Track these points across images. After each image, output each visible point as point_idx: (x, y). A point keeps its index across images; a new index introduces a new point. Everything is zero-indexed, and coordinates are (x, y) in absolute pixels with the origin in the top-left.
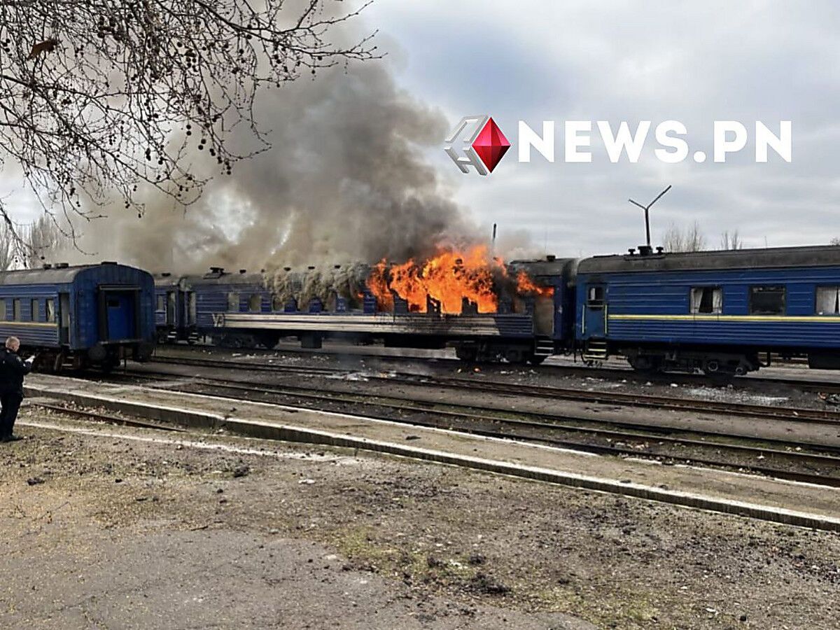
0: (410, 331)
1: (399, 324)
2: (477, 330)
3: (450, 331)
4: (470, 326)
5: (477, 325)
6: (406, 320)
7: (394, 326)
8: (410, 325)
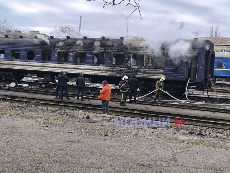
0: (113, 74)
1: (107, 71)
2: (153, 76)
3: (137, 75)
4: (149, 73)
5: (153, 73)
6: (111, 68)
7: (103, 72)
8: (113, 71)
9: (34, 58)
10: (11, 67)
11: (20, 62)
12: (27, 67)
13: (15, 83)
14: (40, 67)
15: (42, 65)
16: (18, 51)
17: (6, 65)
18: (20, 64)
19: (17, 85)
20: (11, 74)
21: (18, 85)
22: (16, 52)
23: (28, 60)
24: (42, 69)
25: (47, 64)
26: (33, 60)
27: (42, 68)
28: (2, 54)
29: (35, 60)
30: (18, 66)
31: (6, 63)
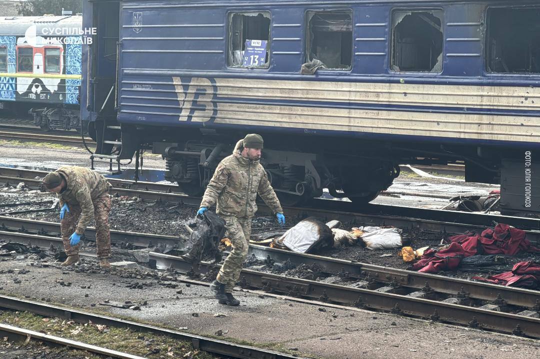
9: (440, 58)
10: (303, 120)
11: (354, 87)
12: (394, 115)
13: (316, 228)
14: (475, 118)
15: (486, 102)
16: (342, 15)
17: (277, 110)
18: (354, 97)
19: (326, 236)
20: (308, 162)
21: (339, 234)
22: (335, 27)
23: (402, 69)
24: (485, 129)
25: (521, 91)
26: (429, 70)
27: (486, 119)
28: (256, 43)
29: (447, 71)
30: (344, 112)
31: (278, 94)
